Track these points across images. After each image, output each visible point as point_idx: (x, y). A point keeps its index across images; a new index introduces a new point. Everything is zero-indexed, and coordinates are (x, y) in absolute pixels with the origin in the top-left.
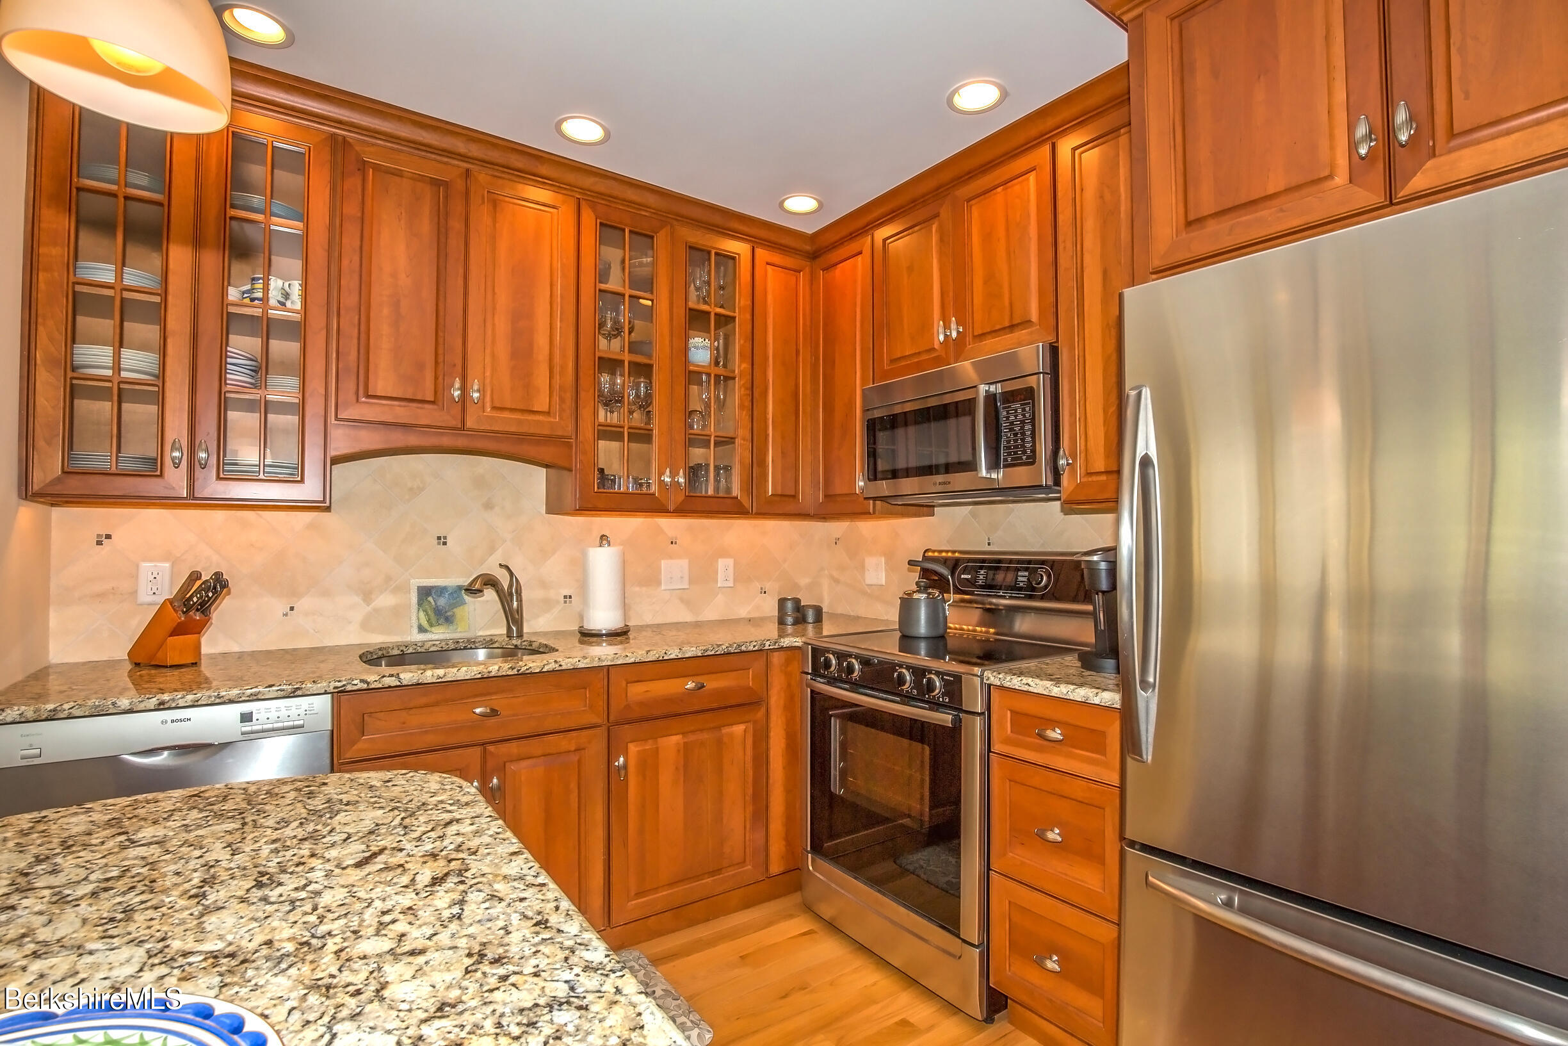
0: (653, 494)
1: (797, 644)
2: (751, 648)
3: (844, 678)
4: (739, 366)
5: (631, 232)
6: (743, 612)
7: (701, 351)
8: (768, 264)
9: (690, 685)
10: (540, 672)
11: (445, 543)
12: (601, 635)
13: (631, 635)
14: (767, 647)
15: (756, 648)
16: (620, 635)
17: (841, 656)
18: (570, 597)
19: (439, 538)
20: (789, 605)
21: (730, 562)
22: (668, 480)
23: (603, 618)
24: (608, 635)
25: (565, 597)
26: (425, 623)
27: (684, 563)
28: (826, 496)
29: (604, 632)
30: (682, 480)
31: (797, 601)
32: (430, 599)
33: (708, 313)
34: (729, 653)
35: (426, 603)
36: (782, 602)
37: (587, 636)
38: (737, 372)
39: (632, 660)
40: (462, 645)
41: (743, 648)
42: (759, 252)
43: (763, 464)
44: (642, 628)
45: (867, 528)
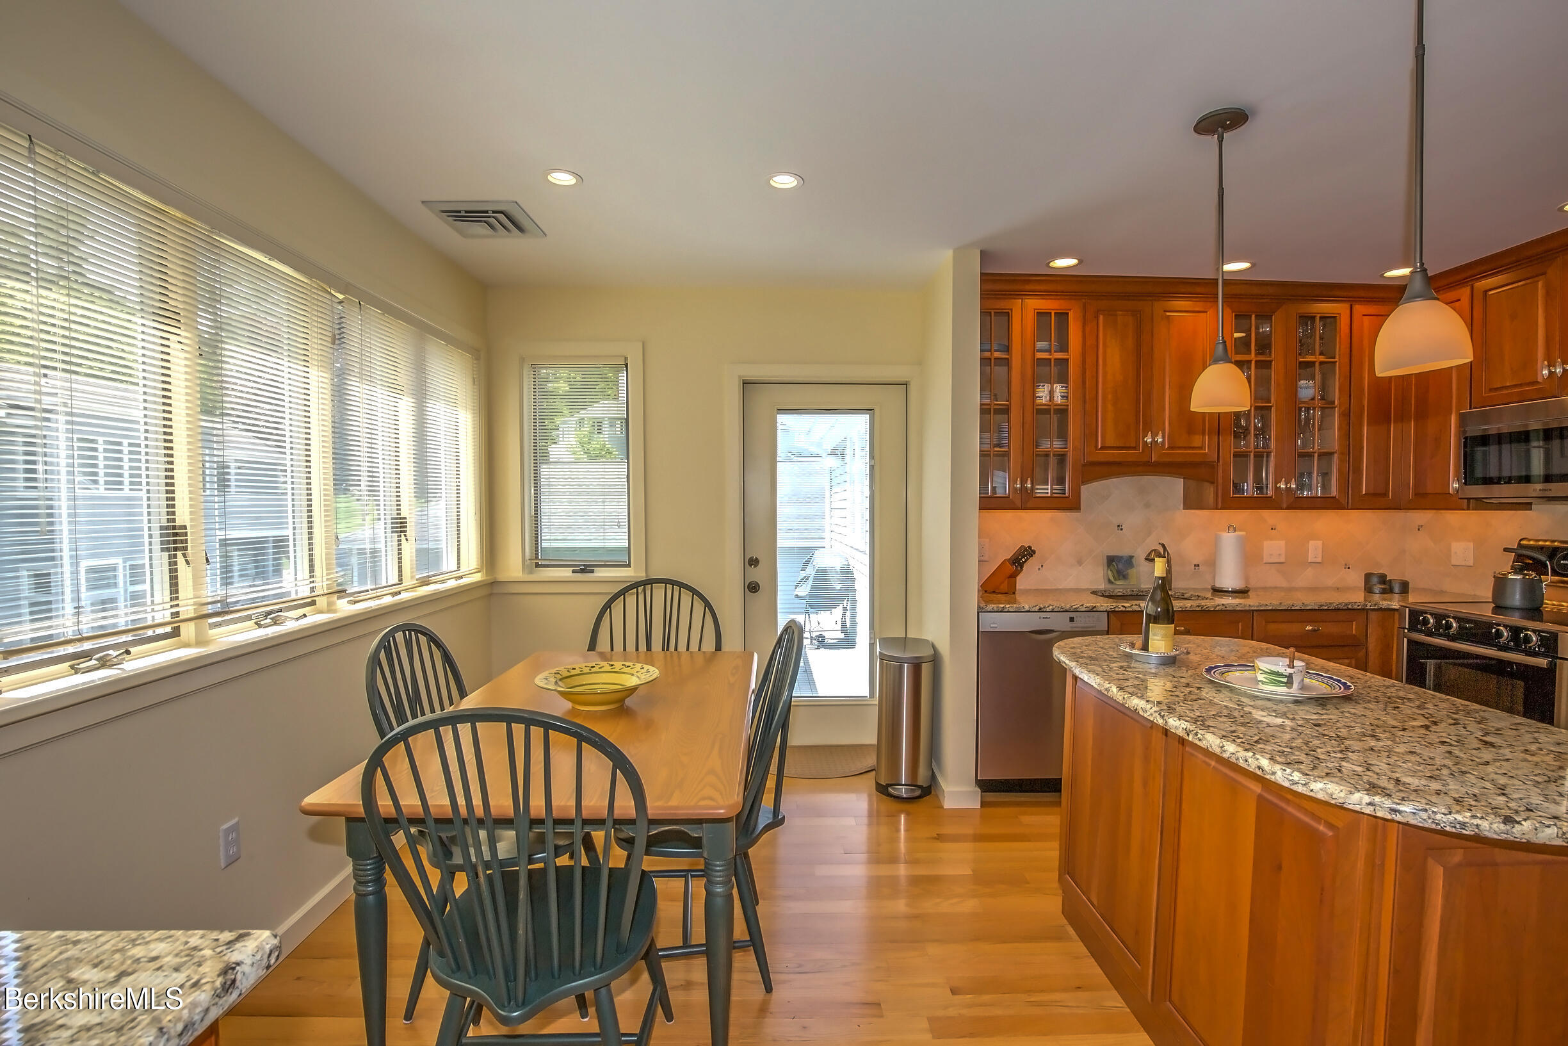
0: (1271, 497)
1: (1394, 607)
2: (1356, 607)
3: (1442, 628)
4: (1339, 399)
5: (1256, 316)
6: (1330, 582)
7: (1307, 389)
8: (1364, 315)
9: (1309, 628)
10: (1215, 610)
11: (1122, 529)
12: (1228, 592)
13: (1250, 593)
14: (1368, 607)
15: (1360, 607)
16: (1243, 592)
17: (1439, 617)
18: (1198, 566)
19: (1118, 526)
20: (1375, 580)
21: (1320, 543)
22: (1283, 486)
23: (1229, 579)
24: (1232, 592)
25: (1195, 565)
26: (1112, 579)
27: (1283, 543)
28: (1416, 494)
29: (1230, 589)
30: (1293, 486)
31: (1383, 579)
32: (1114, 563)
33: (1313, 363)
34: (1339, 609)
35: (1112, 565)
36: (1368, 577)
37: (1218, 591)
38: (1336, 403)
39: (1270, 608)
40: (1135, 593)
41: (1350, 606)
42: (1359, 309)
43: (1358, 470)
44: (1256, 589)
45: (1453, 518)
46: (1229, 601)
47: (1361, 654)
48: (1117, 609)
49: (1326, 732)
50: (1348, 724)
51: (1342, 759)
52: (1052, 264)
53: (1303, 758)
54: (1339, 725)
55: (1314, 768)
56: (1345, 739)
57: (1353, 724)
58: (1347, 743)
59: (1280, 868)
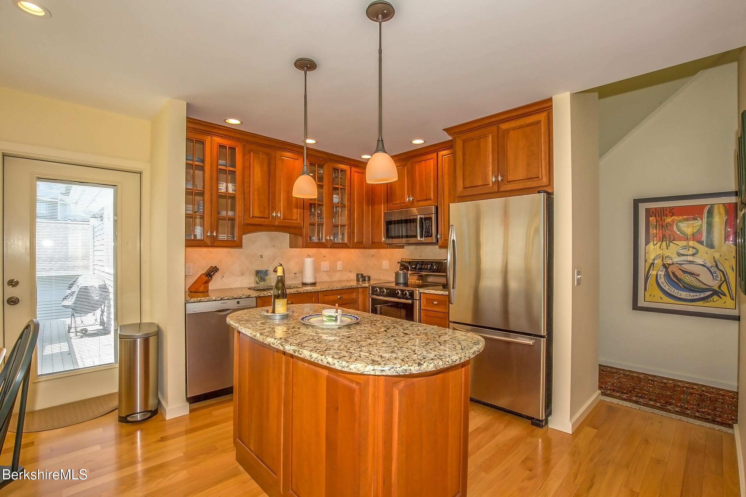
0: (324, 243)
1: (366, 286)
2: (354, 287)
3: (381, 294)
4: (347, 204)
5: (318, 165)
6: (345, 278)
7: (336, 199)
8: (355, 172)
9: (339, 297)
10: (303, 292)
11: (262, 257)
12: (308, 284)
13: (317, 284)
14: (358, 287)
15: (356, 287)
16: (314, 284)
17: (381, 288)
18: (296, 273)
19: (261, 256)
20: (360, 276)
21: (341, 262)
22: (328, 238)
23: (309, 279)
24: (310, 284)
25: (295, 273)
26: (258, 282)
27: (328, 262)
28: (372, 242)
29: (309, 283)
30: (332, 238)
31: (362, 275)
32: (259, 274)
33: (338, 188)
34: (349, 288)
35: (258, 275)
36: (358, 275)
37: (304, 284)
38: (346, 205)
39: (325, 290)
40: (269, 288)
41: (352, 287)
42: (352, 168)
43: (354, 233)
44: (319, 282)
45: (383, 251)
46: (309, 288)
47: (357, 306)
48: (260, 296)
49: (352, 340)
50: (360, 335)
51: (360, 351)
52: (227, 121)
53: (345, 354)
54: (357, 336)
55: (350, 358)
56: (360, 341)
57: (361, 334)
58: (361, 343)
59: (337, 409)
